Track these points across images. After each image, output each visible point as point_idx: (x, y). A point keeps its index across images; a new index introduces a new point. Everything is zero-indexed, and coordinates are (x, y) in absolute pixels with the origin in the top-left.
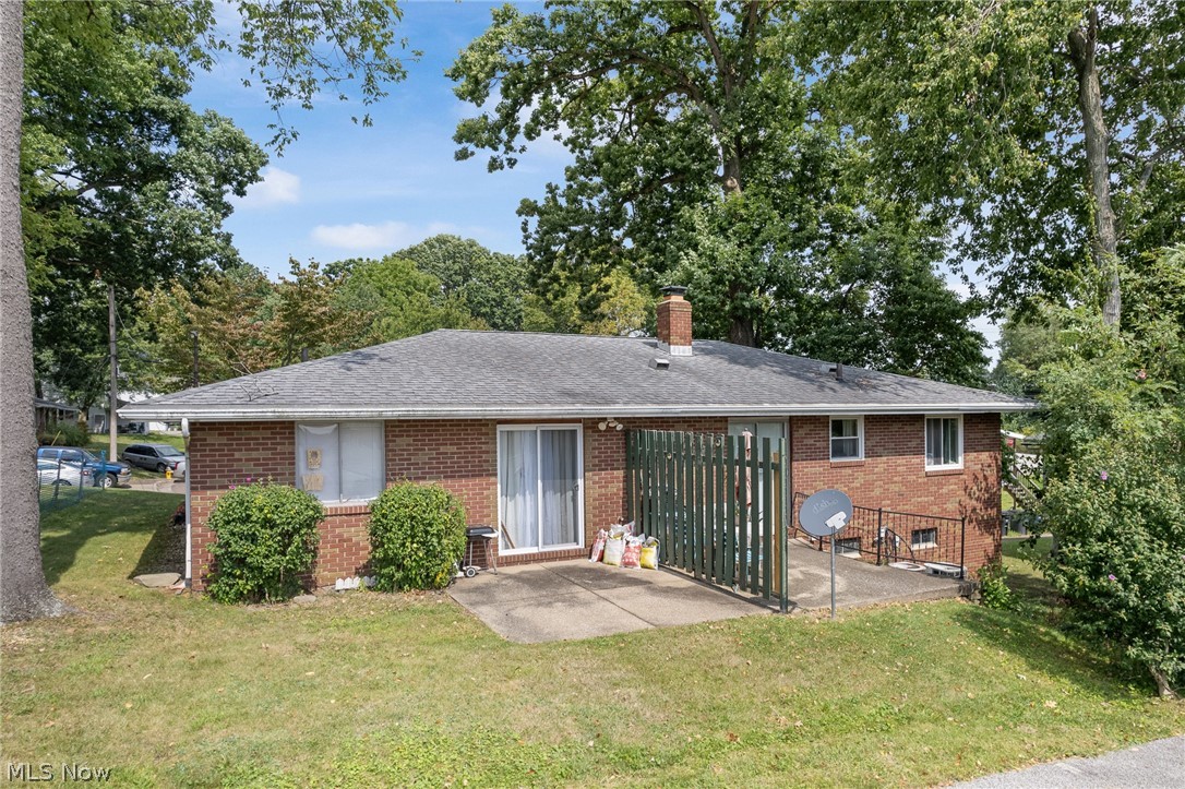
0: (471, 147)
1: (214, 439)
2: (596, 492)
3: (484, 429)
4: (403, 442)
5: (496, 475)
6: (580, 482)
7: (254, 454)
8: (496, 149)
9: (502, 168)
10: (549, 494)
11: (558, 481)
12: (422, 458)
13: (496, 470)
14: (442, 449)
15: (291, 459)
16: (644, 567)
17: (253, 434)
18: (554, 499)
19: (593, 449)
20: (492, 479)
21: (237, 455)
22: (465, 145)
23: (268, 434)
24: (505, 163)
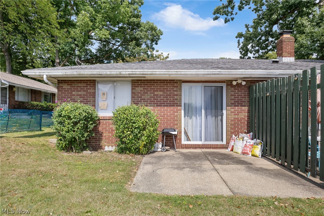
0: (218, 15)
1: (65, 86)
2: (232, 117)
3: (175, 85)
4: (139, 89)
5: (181, 106)
6: (224, 112)
7: (80, 93)
8: (227, 15)
9: (229, 21)
10: (209, 117)
11: (213, 111)
12: (147, 97)
13: (181, 103)
14: (156, 93)
15: (94, 95)
16: (253, 155)
17: (80, 85)
18: (211, 120)
19: (231, 95)
20: (179, 108)
21: (74, 93)
22: (216, 15)
23: (85, 85)
24: (230, 19)
